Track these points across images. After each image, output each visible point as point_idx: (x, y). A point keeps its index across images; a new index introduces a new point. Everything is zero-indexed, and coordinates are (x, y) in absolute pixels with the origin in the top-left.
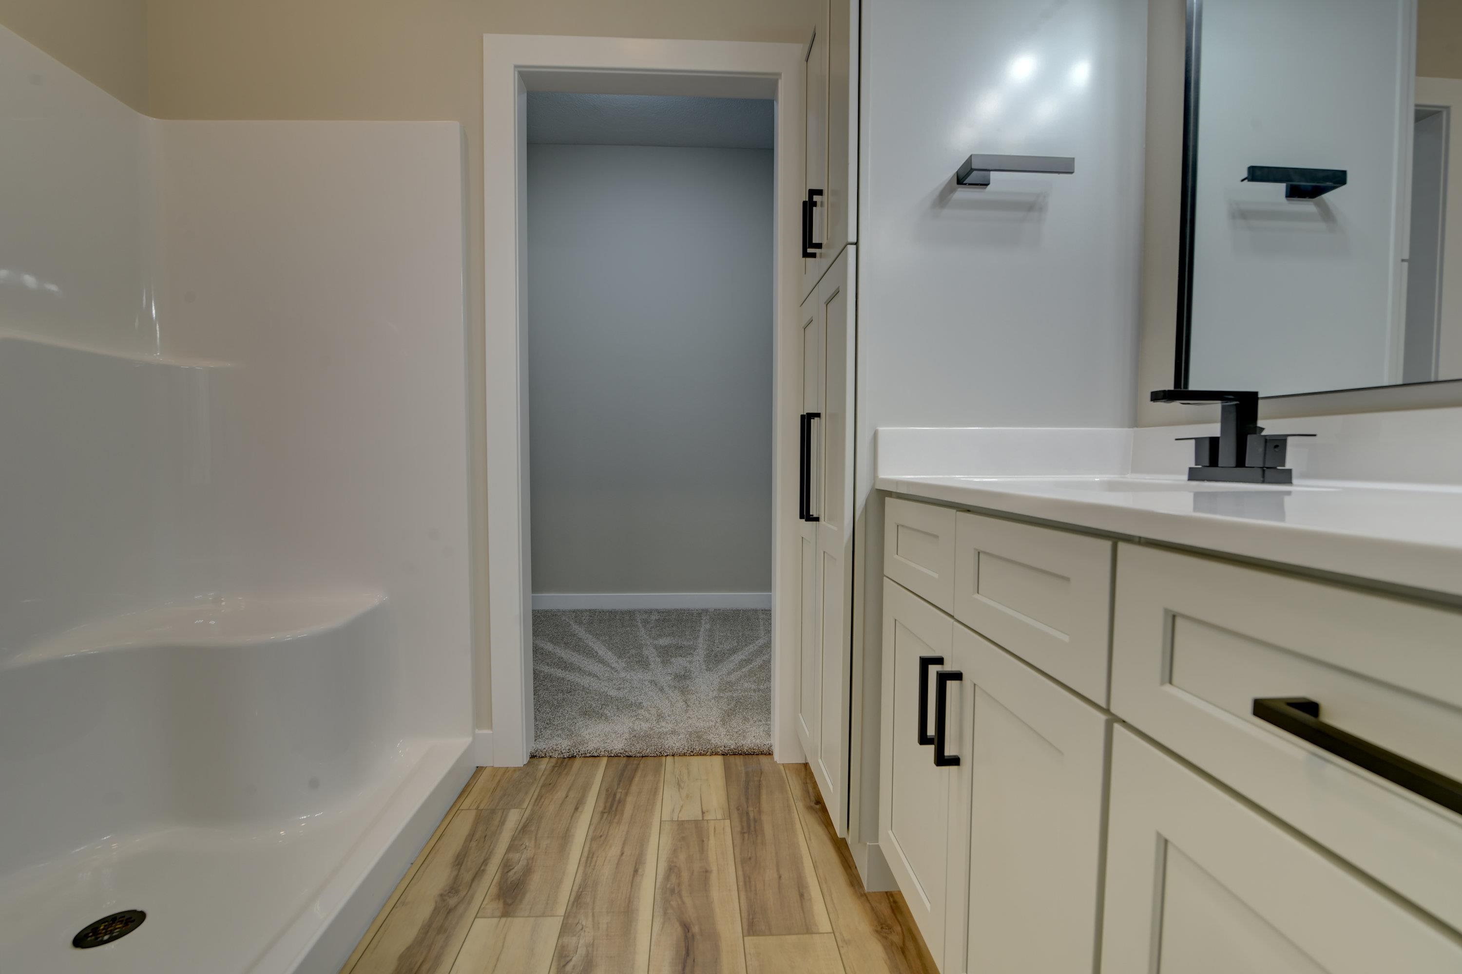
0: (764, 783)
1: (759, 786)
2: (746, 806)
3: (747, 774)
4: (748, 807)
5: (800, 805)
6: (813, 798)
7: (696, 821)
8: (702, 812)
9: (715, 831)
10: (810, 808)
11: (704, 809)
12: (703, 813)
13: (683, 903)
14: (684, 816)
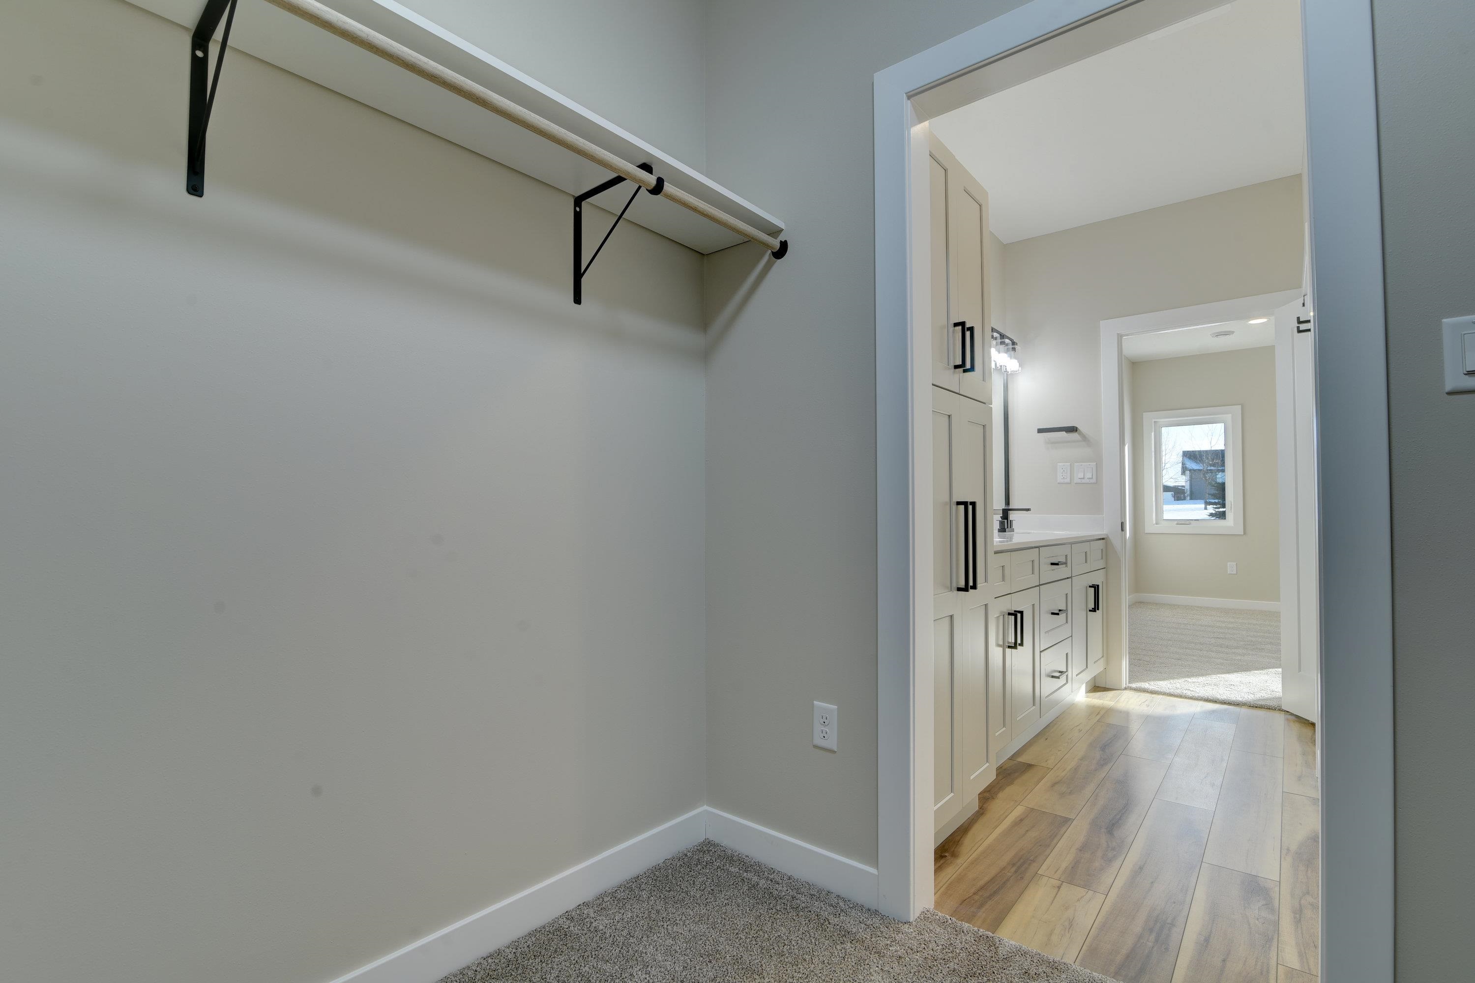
0: (973, 890)
1: (982, 888)
2: (1012, 878)
3: (981, 906)
4: (1011, 876)
5: (960, 861)
6: (942, 862)
7: (1071, 883)
8: (1059, 889)
9: (1057, 870)
10: (955, 855)
11: (1056, 890)
12: (1059, 887)
13: (1107, 842)
14: (1082, 891)
